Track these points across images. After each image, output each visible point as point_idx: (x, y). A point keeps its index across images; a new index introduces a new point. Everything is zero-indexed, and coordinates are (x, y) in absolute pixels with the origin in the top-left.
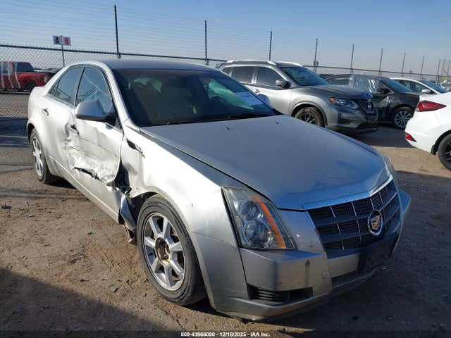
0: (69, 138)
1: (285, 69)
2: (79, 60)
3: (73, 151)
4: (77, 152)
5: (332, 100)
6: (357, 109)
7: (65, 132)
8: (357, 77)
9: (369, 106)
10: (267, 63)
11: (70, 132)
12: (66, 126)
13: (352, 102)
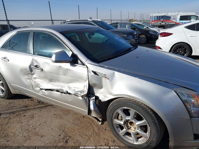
0: (32, 73)
1: (96, 23)
2: (32, 26)
3: (37, 80)
4: (41, 80)
5: (122, 35)
6: (132, 38)
7: (29, 70)
8: (121, 24)
9: (136, 36)
10: (88, 20)
11: (33, 70)
12: (30, 66)
13: (130, 35)
